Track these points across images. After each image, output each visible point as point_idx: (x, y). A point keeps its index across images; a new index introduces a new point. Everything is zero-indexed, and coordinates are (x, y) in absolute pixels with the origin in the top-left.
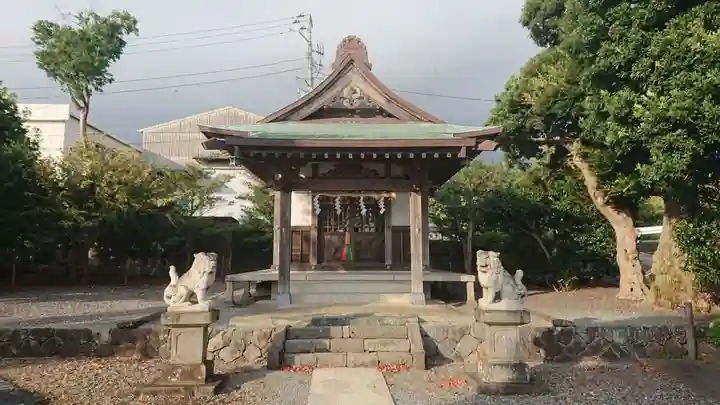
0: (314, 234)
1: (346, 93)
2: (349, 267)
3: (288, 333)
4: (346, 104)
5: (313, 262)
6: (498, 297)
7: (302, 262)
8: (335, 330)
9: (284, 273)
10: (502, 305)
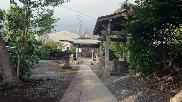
0: (81, 53)
1: (85, 36)
2: (85, 57)
3: (79, 62)
4: (85, 37)
5: (81, 56)
6: (97, 58)
7: (80, 56)
8: (83, 62)
9: (78, 58)
10: (97, 59)
